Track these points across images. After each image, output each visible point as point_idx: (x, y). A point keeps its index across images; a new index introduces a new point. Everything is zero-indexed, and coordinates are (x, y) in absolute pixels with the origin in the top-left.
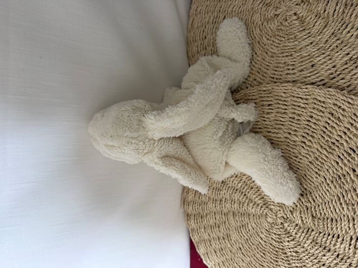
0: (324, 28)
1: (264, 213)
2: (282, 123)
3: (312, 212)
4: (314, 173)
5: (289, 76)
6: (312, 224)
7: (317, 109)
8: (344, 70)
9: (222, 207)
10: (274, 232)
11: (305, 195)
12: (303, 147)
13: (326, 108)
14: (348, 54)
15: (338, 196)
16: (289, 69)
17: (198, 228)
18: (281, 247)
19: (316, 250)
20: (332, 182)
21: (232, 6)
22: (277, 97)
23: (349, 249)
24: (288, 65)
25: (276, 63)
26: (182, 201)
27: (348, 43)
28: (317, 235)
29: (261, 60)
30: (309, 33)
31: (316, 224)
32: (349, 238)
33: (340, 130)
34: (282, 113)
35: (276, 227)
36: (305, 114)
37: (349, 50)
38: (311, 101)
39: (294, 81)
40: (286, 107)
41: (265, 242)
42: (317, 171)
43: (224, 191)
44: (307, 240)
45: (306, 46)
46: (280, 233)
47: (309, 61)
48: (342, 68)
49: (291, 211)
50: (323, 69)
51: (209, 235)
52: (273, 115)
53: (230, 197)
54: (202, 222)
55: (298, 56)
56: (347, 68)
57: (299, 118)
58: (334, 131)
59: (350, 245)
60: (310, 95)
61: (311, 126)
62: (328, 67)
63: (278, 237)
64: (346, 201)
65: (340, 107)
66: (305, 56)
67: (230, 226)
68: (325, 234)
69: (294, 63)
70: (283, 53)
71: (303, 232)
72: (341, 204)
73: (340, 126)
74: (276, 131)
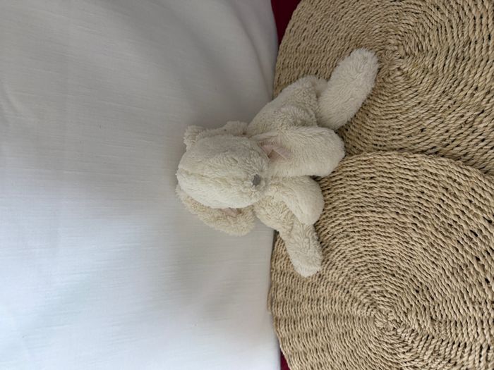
0: (433, 86)
1: (372, 315)
2: (388, 200)
3: (431, 313)
4: (430, 263)
5: (395, 143)
6: (431, 329)
7: (429, 183)
8: (458, 135)
9: (320, 308)
10: (386, 340)
11: (420, 292)
12: (414, 230)
13: (439, 182)
14: (462, 116)
15: (461, 291)
16: (394, 135)
17: (290, 337)
18: (395, 361)
19: (439, 364)
20: (453, 274)
21: (325, 58)
22: (380, 169)
23: (480, 362)
24: (393, 129)
25: (380, 127)
26: (269, 301)
27: (462, 103)
28: (439, 343)
29: (361, 123)
30: (416, 91)
31: (437, 329)
32: (478, 347)
33: (457, 209)
34: (387, 188)
35: (387, 333)
36: (415, 189)
37: (464, 111)
38: (421, 173)
39: (401, 149)
40: (392, 181)
41: (375, 354)
42: (433, 260)
43: (322, 288)
44: (427, 350)
45: (413, 106)
46: (392, 342)
47: (418, 124)
48: (457, 133)
49: (404, 312)
50: (434, 134)
51: (304, 346)
52: (376, 190)
53: (330, 295)
54: (295, 328)
55: (404, 119)
56: (462, 133)
57: (408, 194)
58: (450, 211)
59: (481, 356)
60: (419, 166)
61: (422, 204)
62: (439, 132)
63: (390, 346)
64: (470, 299)
65: (455, 180)
66: (413, 119)
67: (330, 333)
68: (448, 343)
69: (400, 127)
70: (387, 115)
71: (421, 340)
72: (465, 302)
73: (457, 203)
74: (380, 210)
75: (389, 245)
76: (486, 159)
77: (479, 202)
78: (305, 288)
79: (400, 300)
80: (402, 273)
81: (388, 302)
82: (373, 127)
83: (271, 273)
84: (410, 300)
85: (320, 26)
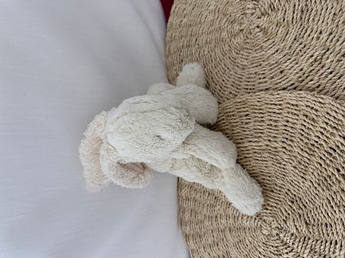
0: (286, 35)
1: (259, 225)
2: (261, 131)
3: (305, 219)
4: (300, 178)
5: (261, 85)
6: (307, 231)
7: (292, 113)
8: (311, 71)
9: (218, 224)
10: (272, 244)
11: (295, 202)
12: (284, 152)
13: (299, 111)
14: (312, 56)
15: (327, 199)
16: (260, 79)
17: (198, 248)
21: (202, 28)
22: (252, 107)
24: (259, 74)
25: (248, 74)
26: (179, 222)
27: (311, 46)
28: (314, 243)
29: (234, 74)
30: (274, 42)
31: (311, 231)
33: (317, 131)
34: (259, 122)
35: (272, 239)
36: (281, 119)
37: (312, 52)
38: (285, 106)
39: (267, 89)
40: (262, 115)
42: (302, 175)
43: (218, 207)
44: (305, 249)
45: (272, 54)
46: (277, 245)
47: (278, 67)
48: (309, 70)
49: (284, 220)
50: (291, 73)
51: (209, 254)
52: (251, 125)
53: (225, 212)
54: (201, 241)
55: (266, 65)
56: (313, 70)
57: (276, 124)
58: (311, 133)
60: (283, 101)
61: (288, 131)
62: (295, 71)
63: (276, 249)
64: (336, 204)
65: (312, 108)
66: (273, 64)
67: (228, 242)
68: (322, 242)
69: (264, 72)
70: (252, 64)
71: (300, 242)
72: (332, 207)
73: (316, 127)
74: (256, 139)
75: (266, 167)
76: (336, 87)
77: (334, 123)
78: (205, 209)
79: (279, 211)
80: (279, 189)
81: (270, 213)
82: (243, 75)
83: (179, 200)
84: (287, 210)
85: (195, 5)
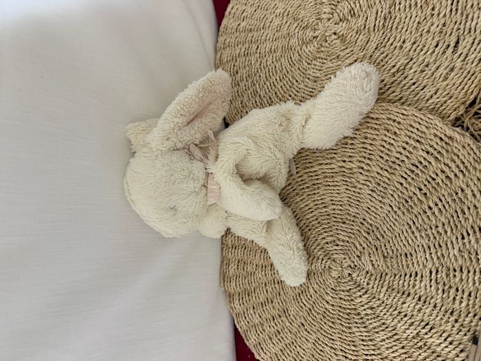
0: (366, 44)
1: (327, 267)
2: (335, 152)
3: (382, 251)
4: (378, 203)
6: (384, 265)
8: (392, 83)
9: (274, 273)
10: (342, 288)
11: (371, 233)
12: (361, 173)
13: (380, 125)
14: (394, 66)
15: (408, 224)
17: (245, 310)
18: (354, 307)
19: (394, 298)
20: (399, 208)
21: (265, 34)
23: (431, 286)
26: (222, 277)
27: (393, 55)
28: (392, 278)
29: (304, 87)
30: (352, 51)
31: (389, 265)
32: (428, 272)
33: (398, 146)
35: (343, 281)
36: (359, 136)
37: (395, 61)
41: (333, 305)
42: (381, 199)
44: (382, 287)
46: (349, 288)
49: (358, 256)
51: (260, 317)
54: (250, 300)
56: (396, 81)
57: (353, 142)
59: (431, 280)
61: (366, 148)
63: (348, 294)
64: (417, 228)
65: (394, 121)
67: (286, 297)
68: (401, 276)
70: (326, 75)
71: (376, 280)
72: (413, 233)
73: (398, 141)
74: (329, 161)
75: (338, 193)
76: (418, 100)
77: (417, 135)
78: (258, 256)
79: (352, 245)
80: (352, 219)
81: (341, 250)
82: (315, 89)
83: (222, 249)
84: (362, 243)
85: (259, 6)
